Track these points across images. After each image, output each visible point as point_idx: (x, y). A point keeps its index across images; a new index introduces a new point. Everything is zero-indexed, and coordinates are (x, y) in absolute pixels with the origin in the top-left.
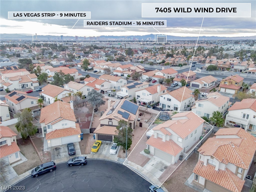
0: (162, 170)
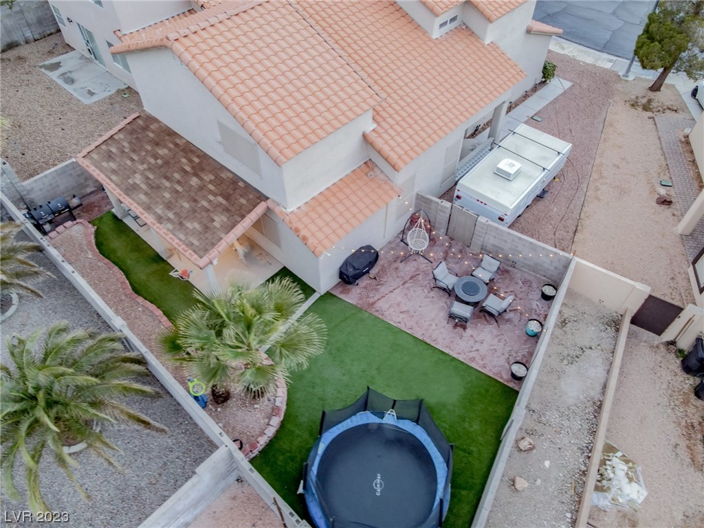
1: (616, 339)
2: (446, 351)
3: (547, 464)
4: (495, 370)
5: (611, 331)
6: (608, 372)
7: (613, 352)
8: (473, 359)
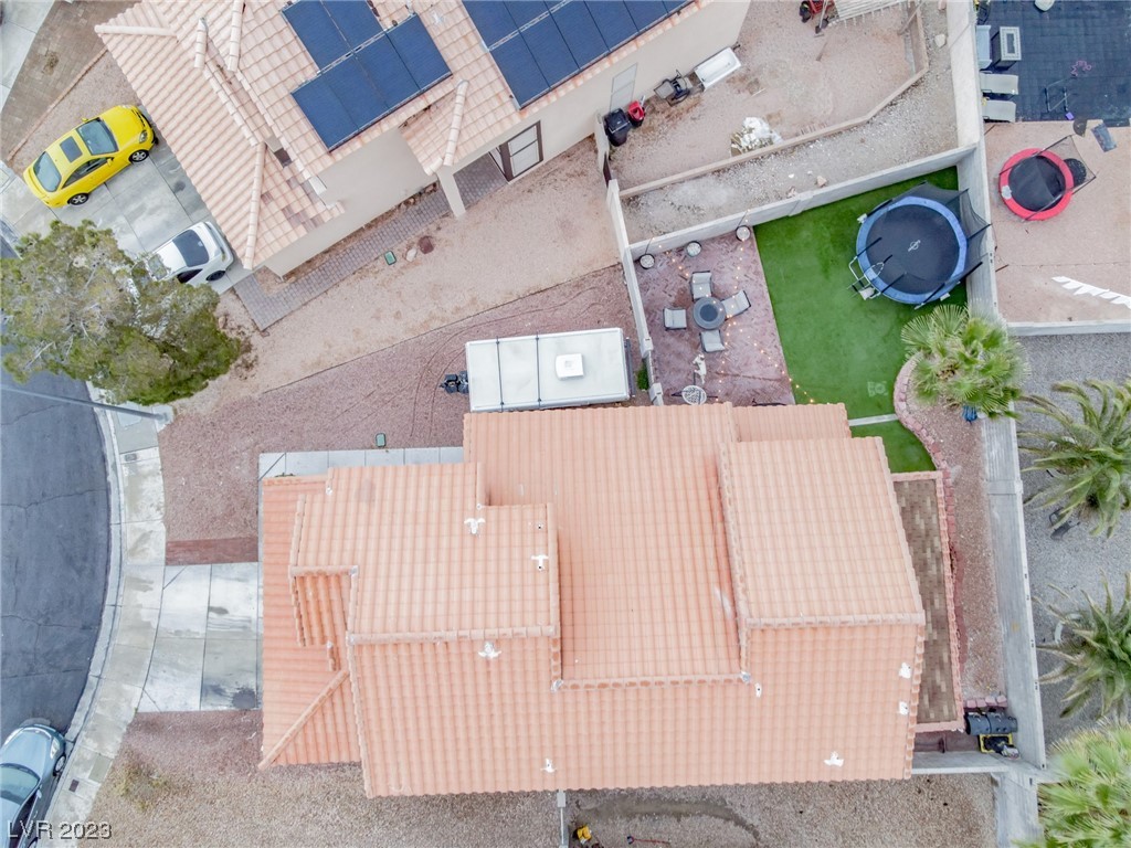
0: (210, 689)
1: (646, 193)
2: (768, 296)
3: (791, 176)
4: (751, 252)
5: (642, 200)
6: (682, 182)
7: (661, 188)
8: (756, 273)
